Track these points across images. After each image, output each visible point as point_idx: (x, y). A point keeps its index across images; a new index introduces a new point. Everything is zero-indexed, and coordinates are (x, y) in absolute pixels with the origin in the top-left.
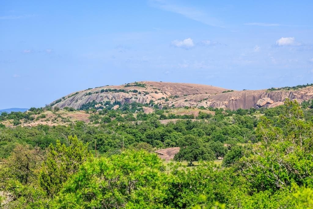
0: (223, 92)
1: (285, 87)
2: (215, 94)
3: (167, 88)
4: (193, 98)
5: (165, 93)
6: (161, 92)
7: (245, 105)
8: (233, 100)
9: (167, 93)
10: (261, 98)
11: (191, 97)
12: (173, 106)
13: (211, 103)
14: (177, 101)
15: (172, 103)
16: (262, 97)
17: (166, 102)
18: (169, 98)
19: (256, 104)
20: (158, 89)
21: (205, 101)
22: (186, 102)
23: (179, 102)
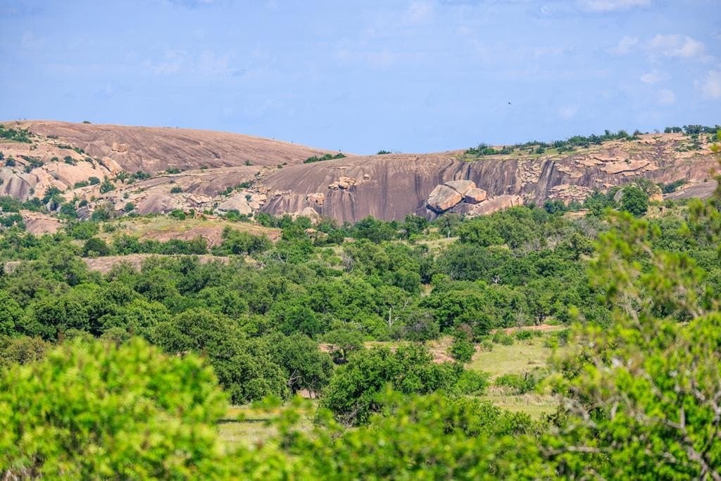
0: (309, 160)
1: (529, 144)
2: (279, 167)
3: (107, 145)
4: (199, 181)
5: (101, 164)
6: (88, 160)
7: (385, 206)
8: (341, 188)
9: (106, 163)
10: (442, 183)
11: (197, 177)
12: (129, 207)
13: (264, 197)
14: (143, 190)
15: (126, 196)
16: (445, 178)
17: (105, 195)
18: (115, 181)
19: (425, 204)
20: (76, 149)
21: (245, 192)
22: (174, 195)
23: (150, 194)
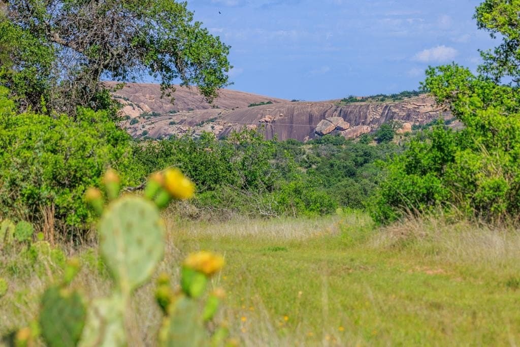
0: (251, 105)
1: (378, 96)
2: (233, 109)
3: (144, 96)
4: (186, 118)
5: (138, 107)
6: (131, 105)
7: (291, 132)
8: (267, 122)
9: (141, 106)
10: (325, 119)
11: (185, 116)
12: (145, 133)
13: (222, 127)
14: (153, 123)
15: (143, 127)
16: (326, 115)
17: (132, 126)
18: (140, 118)
19: (315, 131)
20: (124, 99)
21: (211, 124)
22: (171, 126)
23: (157, 125)
